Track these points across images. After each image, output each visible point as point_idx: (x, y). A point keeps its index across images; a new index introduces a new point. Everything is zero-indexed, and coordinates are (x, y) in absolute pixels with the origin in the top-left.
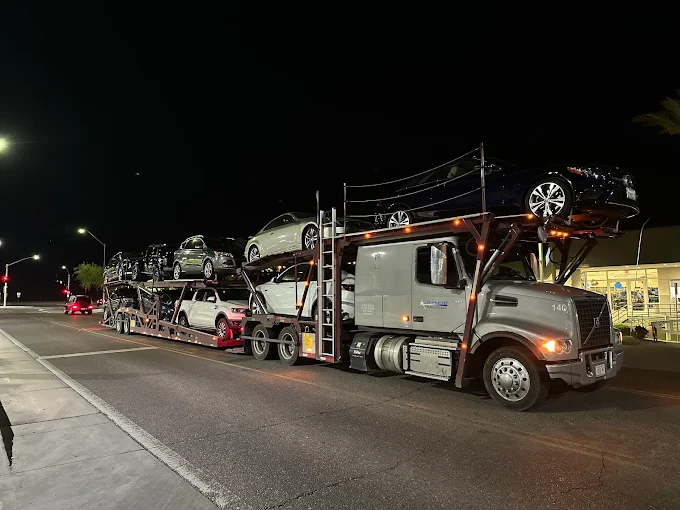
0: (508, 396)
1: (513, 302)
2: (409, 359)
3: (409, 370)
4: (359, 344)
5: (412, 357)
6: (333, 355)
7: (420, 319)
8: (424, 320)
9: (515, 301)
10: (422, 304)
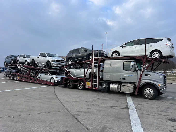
0: (148, 96)
1: (149, 75)
2: (120, 89)
3: (120, 91)
4: (104, 85)
5: (121, 88)
6: (97, 88)
7: (125, 79)
8: (126, 79)
9: (150, 75)
10: (125, 75)
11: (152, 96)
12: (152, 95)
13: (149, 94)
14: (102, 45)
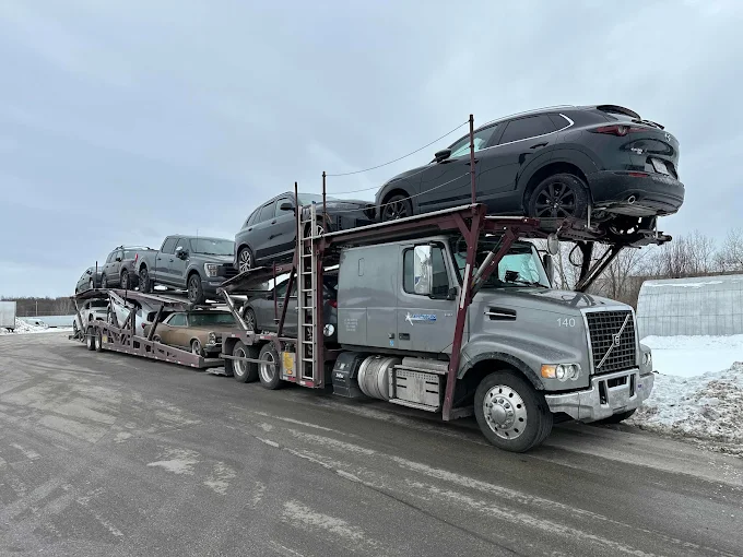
2: (395, 385)
3: (395, 397)
4: (342, 366)
5: (398, 382)
6: (313, 379)
7: (406, 336)
8: (411, 337)
9: (514, 313)
10: (408, 317)
11: (514, 436)
12: (516, 430)
13: (500, 421)
14: (324, 176)
